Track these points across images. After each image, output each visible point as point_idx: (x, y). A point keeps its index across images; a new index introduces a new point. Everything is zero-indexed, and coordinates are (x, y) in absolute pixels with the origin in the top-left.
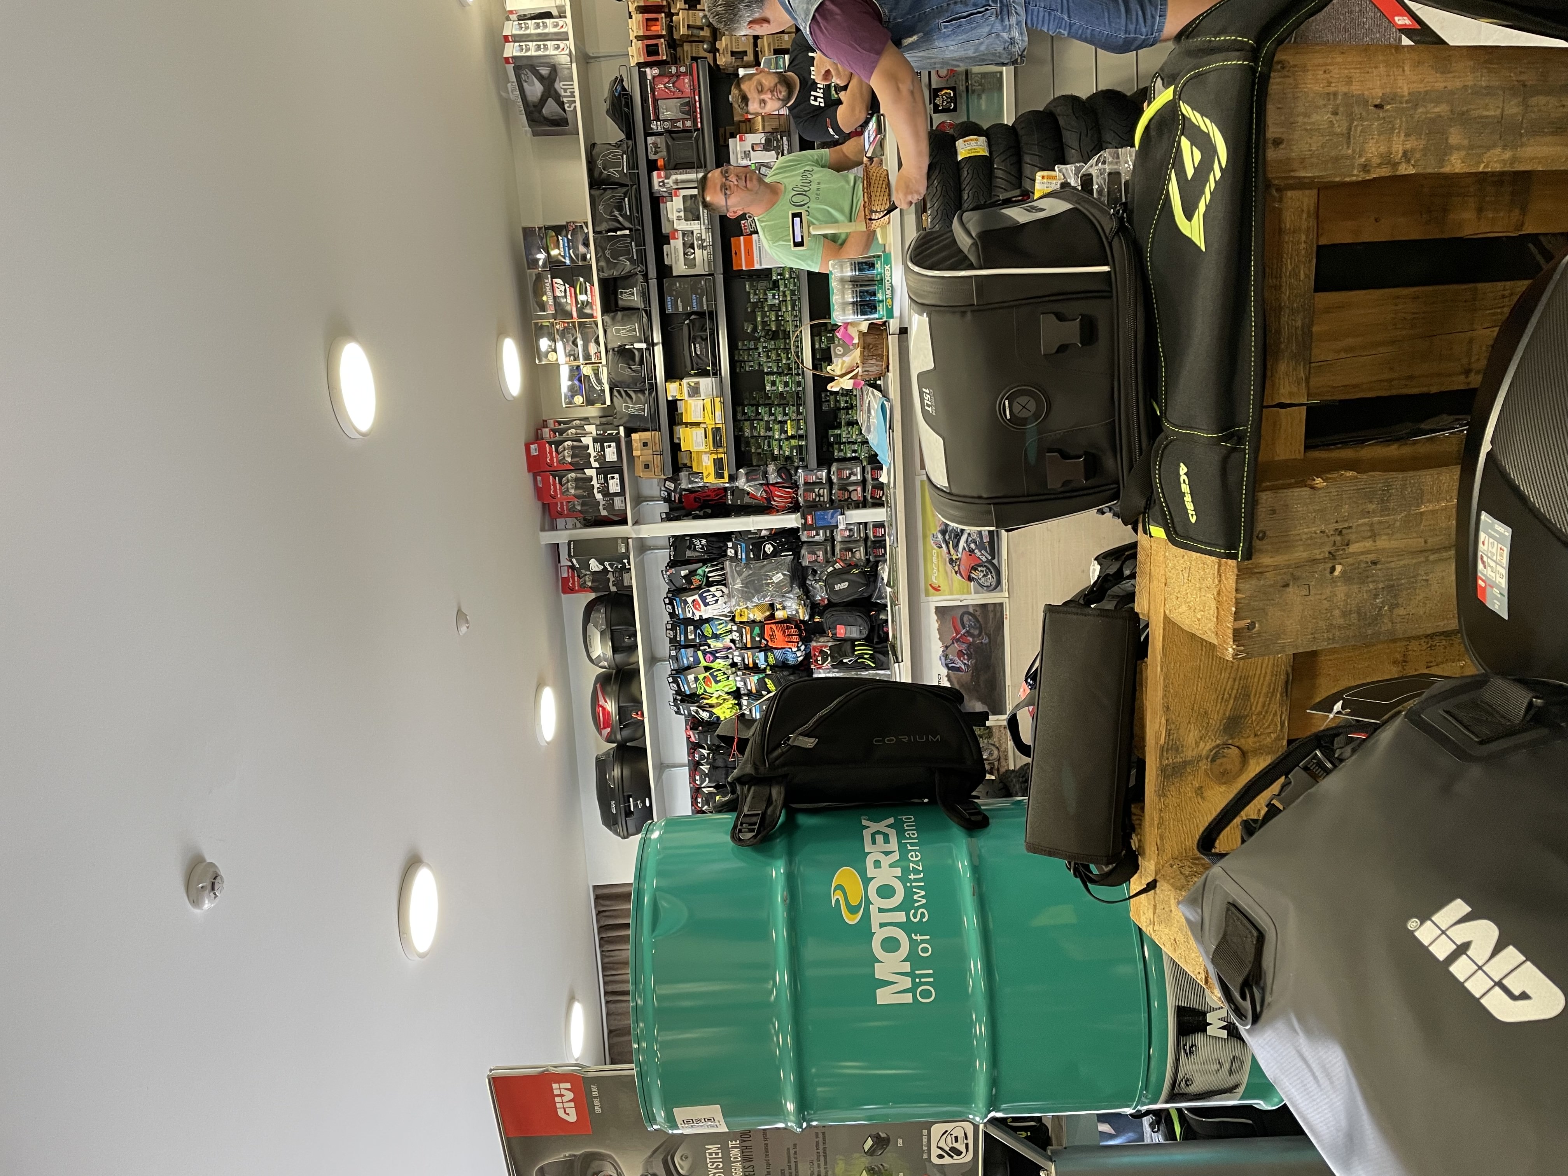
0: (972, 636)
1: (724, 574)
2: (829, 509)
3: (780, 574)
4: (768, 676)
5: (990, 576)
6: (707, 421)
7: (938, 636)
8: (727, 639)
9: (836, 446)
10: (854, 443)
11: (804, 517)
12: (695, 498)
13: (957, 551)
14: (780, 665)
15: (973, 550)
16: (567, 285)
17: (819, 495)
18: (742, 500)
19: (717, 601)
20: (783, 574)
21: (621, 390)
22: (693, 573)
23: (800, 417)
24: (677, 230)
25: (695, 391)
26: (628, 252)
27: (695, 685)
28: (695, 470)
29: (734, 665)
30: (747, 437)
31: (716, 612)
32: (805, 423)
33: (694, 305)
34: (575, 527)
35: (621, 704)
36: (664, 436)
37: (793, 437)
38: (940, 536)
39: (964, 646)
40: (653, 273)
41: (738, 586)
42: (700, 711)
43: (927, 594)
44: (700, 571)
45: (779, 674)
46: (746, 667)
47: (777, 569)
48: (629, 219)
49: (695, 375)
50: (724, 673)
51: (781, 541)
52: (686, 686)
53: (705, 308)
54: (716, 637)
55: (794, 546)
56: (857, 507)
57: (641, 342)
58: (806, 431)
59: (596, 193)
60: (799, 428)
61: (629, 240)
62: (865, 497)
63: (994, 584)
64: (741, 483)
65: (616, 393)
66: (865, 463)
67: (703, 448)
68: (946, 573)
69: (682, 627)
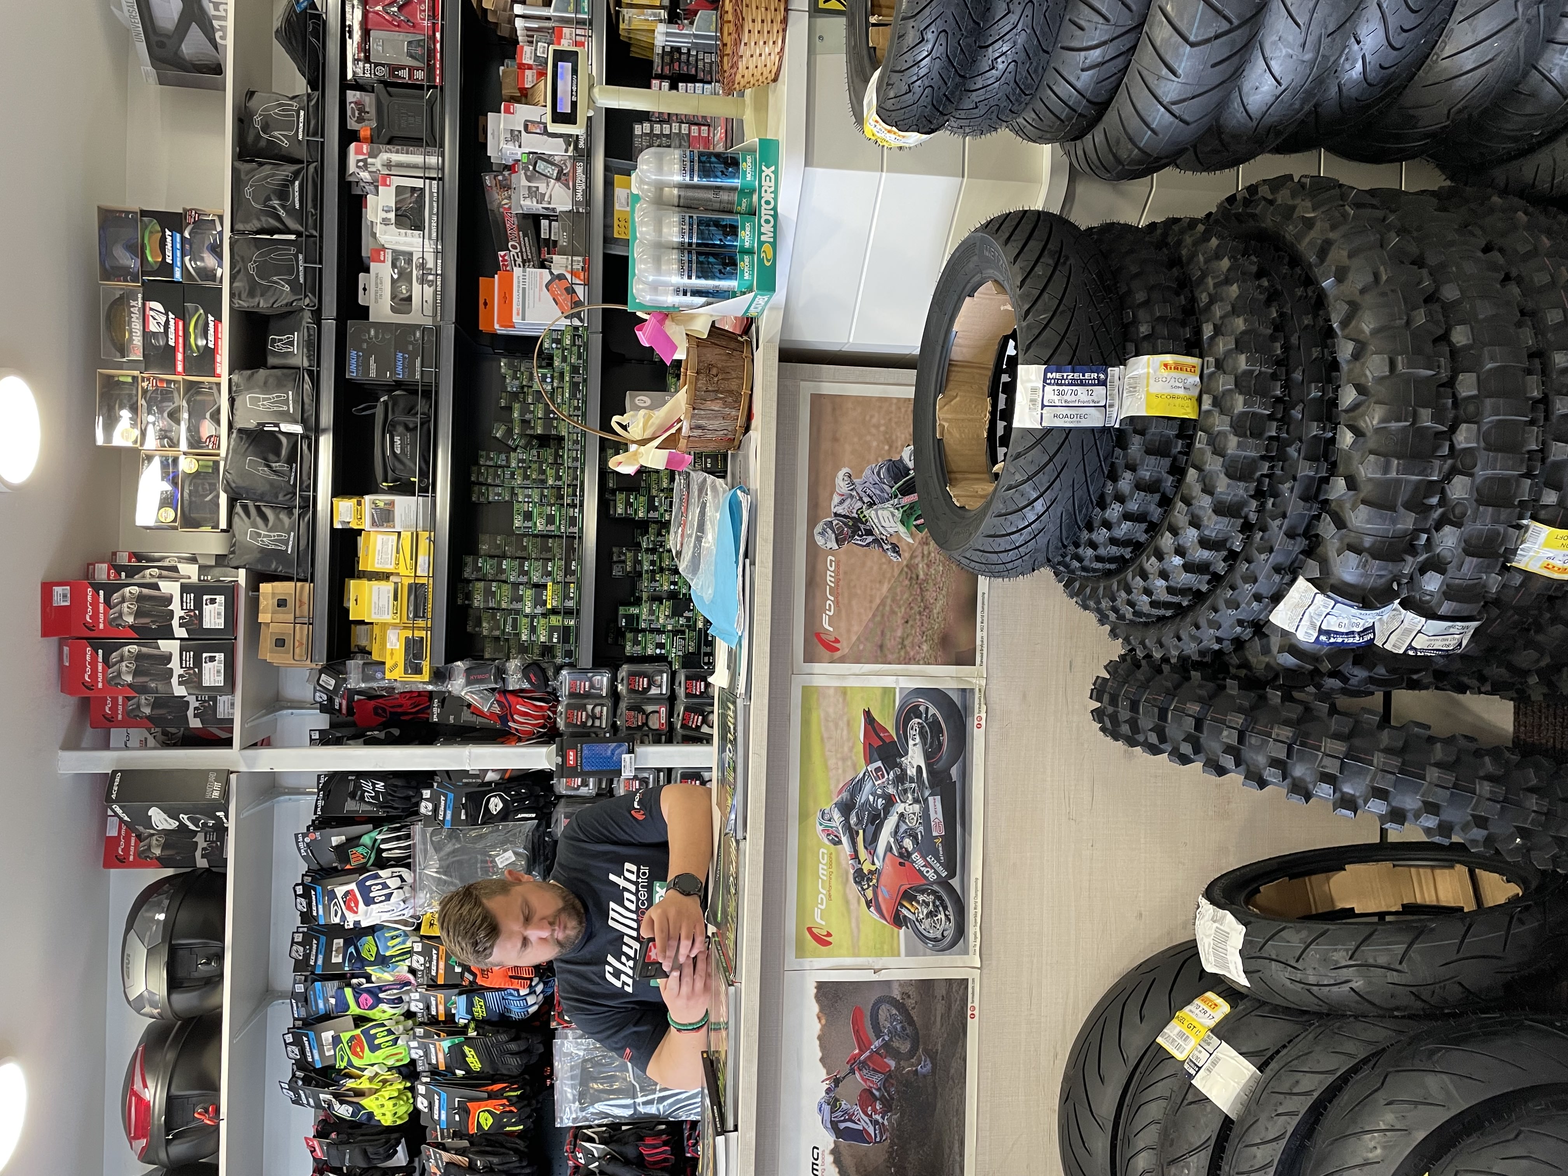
0: (896, 1054)
1: (409, 847)
2: (608, 741)
3: (510, 854)
4: (469, 1041)
5: (942, 916)
6: (402, 571)
7: (820, 1055)
8: (402, 969)
9: (629, 636)
10: (659, 632)
11: (562, 753)
12: (376, 709)
13: (873, 853)
14: (495, 1019)
15: (909, 854)
16: (171, 316)
17: (594, 717)
18: (457, 717)
19: (388, 897)
20: (516, 853)
21: (250, 504)
22: (353, 841)
23: (569, 579)
24: (384, 248)
25: (384, 517)
26: (291, 270)
27: (332, 1052)
28: (375, 657)
29: (409, 1015)
30: (478, 608)
31: (386, 917)
32: (579, 588)
33: (399, 369)
34: (144, 745)
35: (175, 1092)
36: (319, 591)
37: (554, 611)
38: (837, 816)
39: (877, 1078)
40: (330, 308)
41: (431, 872)
42: (337, 1105)
43: (801, 952)
44: (366, 840)
45: (491, 1039)
46: (433, 1021)
47: (504, 844)
48: (300, 215)
49: (391, 491)
50: (390, 1032)
51: (518, 793)
52: (315, 1052)
53: (418, 376)
54: (383, 961)
55: (542, 802)
56: (657, 741)
57: (295, 422)
58: (579, 603)
59: (244, 167)
60: (566, 597)
61: (293, 250)
62: (671, 725)
63: (950, 933)
64: (458, 686)
65: (238, 509)
66: (676, 666)
67: (388, 618)
68: (847, 902)
69: (323, 939)
